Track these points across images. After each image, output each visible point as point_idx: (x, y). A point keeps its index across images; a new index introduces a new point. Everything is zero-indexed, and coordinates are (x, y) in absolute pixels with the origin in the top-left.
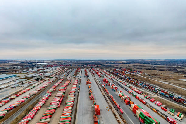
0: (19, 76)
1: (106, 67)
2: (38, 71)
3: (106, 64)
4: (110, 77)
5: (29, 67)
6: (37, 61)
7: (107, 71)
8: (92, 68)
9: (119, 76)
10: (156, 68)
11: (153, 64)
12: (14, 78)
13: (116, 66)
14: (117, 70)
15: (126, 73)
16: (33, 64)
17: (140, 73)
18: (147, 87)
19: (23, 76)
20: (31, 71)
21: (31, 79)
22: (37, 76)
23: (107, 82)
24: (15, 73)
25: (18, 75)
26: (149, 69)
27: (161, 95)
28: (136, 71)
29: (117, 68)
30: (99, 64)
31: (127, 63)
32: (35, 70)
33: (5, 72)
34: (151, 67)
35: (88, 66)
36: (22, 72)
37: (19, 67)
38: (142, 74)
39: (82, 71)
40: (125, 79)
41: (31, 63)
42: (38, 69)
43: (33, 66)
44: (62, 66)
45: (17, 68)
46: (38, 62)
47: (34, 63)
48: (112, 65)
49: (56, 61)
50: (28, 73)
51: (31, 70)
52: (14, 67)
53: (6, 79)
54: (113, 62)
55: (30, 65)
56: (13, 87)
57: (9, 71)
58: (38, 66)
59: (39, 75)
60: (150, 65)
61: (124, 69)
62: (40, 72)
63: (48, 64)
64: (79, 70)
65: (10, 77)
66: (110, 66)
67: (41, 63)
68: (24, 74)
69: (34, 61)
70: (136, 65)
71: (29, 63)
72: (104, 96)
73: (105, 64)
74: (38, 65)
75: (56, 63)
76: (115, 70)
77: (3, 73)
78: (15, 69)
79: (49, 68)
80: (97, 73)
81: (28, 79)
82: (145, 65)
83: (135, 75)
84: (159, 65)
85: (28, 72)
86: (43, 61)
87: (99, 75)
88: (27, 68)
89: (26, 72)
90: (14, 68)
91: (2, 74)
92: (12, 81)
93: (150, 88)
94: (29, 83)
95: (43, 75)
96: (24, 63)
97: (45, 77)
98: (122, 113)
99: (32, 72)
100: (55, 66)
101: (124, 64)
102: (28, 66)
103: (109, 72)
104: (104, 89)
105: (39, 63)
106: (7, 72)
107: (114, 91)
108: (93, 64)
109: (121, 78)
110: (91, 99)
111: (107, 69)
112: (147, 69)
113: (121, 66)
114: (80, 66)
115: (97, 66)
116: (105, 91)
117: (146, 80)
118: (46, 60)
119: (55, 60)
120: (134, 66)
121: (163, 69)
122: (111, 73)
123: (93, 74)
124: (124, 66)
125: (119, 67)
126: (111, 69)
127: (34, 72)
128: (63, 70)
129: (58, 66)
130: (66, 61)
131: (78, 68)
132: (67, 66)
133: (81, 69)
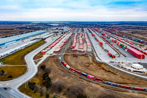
1: (102, 27)
4: (106, 33)
7: (103, 30)
8: (92, 27)
9: (111, 32)
10: (140, 28)
11: (139, 25)
13: (109, 27)
14: (110, 29)
15: (116, 31)
17: (126, 31)
18: (128, 37)
23: (104, 35)
26: (134, 29)
27: (134, 40)
28: (124, 30)
29: (110, 28)
30: (96, 25)
31: (118, 24)
34: (137, 27)
35: (88, 26)
38: (128, 31)
39: (85, 29)
40: (115, 34)
48: (106, 25)
49: (62, 23)
51: (51, 28)
54: (107, 24)
56: (54, 36)
60: (137, 26)
61: (115, 29)
62: (59, 29)
64: (84, 29)
66: (105, 26)
70: (125, 26)
72: (103, 40)
73: (100, 25)
76: (109, 29)
79: (61, 27)
80: (96, 31)
82: (133, 26)
83: (122, 32)
84: (144, 25)
87: (98, 32)
93: (129, 38)
94: (60, 35)
97: (65, 32)
98: (112, 45)
99: (54, 30)
100: (65, 26)
101: (115, 25)
103: (105, 30)
104: (103, 38)
107: (108, 38)
108: (92, 25)
109: (113, 33)
110: (97, 41)
111: (103, 29)
112: (133, 29)
113: (113, 27)
114: (82, 26)
115: (95, 26)
116: (104, 38)
117: (129, 35)
120: (124, 26)
121: (145, 28)
122: (106, 31)
123: (94, 31)
124: (116, 27)
125: (112, 27)
126: (105, 29)
128: (73, 29)
129: (67, 26)
130: (70, 23)
131: (82, 27)
132: (73, 26)
133: (84, 28)
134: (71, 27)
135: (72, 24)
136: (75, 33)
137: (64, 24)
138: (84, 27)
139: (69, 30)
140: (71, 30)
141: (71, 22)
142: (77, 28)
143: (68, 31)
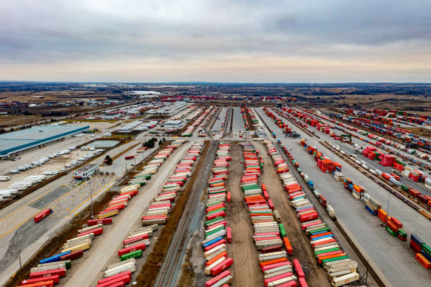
0: (96, 131)
2: (142, 112)
3: (304, 94)
5: (117, 101)
6: (131, 87)
8: (280, 106)
12: (82, 138)
15: (402, 125)
16: (125, 93)
19: (106, 128)
20: (126, 113)
21: (130, 139)
22: (145, 130)
24: (86, 121)
25: (93, 126)
32: (135, 110)
33: (59, 114)
35: (264, 100)
36: (103, 117)
37: (93, 101)
41: (119, 92)
42: (141, 107)
43: (127, 98)
44: (198, 100)
45: (89, 104)
46: (135, 90)
47: (127, 90)
49: (176, 87)
50: (117, 119)
51: (123, 109)
52: (82, 100)
53: (62, 140)
55: (117, 95)
56: (80, 179)
57: (71, 112)
58: (138, 100)
59: (150, 128)
62: (148, 116)
63: (159, 93)
64: (250, 112)
65: (72, 134)
67: (143, 90)
68: (108, 124)
69: (125, 86)
71: (115, 92)
74: (138, 96)
75: (177, 90)
77: (54, 118)
78: (85, 107)
79: (166, 103)
81: (122, 142)
85: (117, 116)
86: (145, 86)
88: (112, 105)
89: (113, 117)
90: (81, 104)
91: (53, 121)
92: (78, 147)
94: (128, 158)
95: (159, 127)
96: (103, 90)
97: (169, 133)
99: (127, 118)
100: (181, 100)
102: (114, 98)
105: (138, 90)
106: (66, 114)
114: (241, 99)
115: (289, 100)
118: (152, 84)
119: (173, 84)
127: (134, 117)
128: (207, 111)
129: (188, 99)
130: (200, 87)
131: (243, 106)
132: (208, 98)
133: (252, 109)
134: (200, 105)
135: (205, 90)
136: (217, 137)
137: (181, 90)
138: (249, 102)
139: (191, 117)
140: (198, 116)
141: (204, 84)
142: (224, 110)
143: (184, 124)
